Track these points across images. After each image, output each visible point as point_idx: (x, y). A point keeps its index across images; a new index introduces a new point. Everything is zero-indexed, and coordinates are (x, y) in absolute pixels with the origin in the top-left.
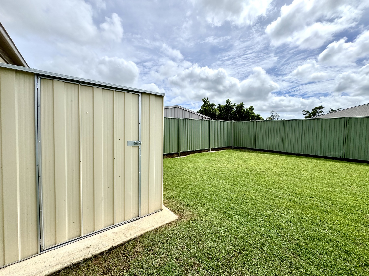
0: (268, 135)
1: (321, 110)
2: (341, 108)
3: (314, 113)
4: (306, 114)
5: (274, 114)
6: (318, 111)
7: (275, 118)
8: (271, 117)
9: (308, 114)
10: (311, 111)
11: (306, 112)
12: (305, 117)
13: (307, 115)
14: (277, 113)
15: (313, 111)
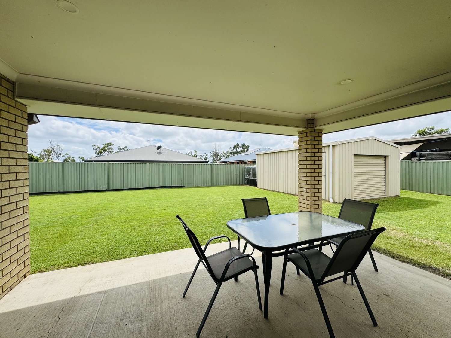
0: (46, 178)
1: (110, 147)
2: (127, 147)
3: (105, 149)
4: (96, 149)
5: (55, 145)
6: (109, 148)
7: (56, 151)
8: (49, 149)
9: (99, 149)
10: (101, 147)
11: (97, 147)
12: (95, 152)
13: (98, 151)
14: (59, 145)
15: (103, 147)
